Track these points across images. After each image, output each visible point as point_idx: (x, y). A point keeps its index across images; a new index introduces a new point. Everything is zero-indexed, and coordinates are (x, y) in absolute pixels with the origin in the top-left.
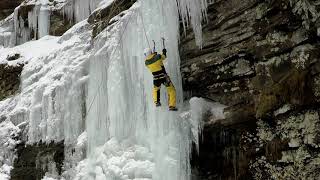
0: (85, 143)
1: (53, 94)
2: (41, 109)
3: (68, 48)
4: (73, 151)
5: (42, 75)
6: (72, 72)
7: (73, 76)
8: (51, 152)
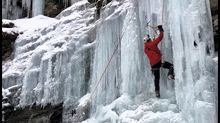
0: (88, 104)
1: (54, 59)
2: (38, 73)
3: (69, 21)
4: (73, 113)
5: (39, 44)
6: (76, 40)
7: (77, 43)
8: (46, 114)
